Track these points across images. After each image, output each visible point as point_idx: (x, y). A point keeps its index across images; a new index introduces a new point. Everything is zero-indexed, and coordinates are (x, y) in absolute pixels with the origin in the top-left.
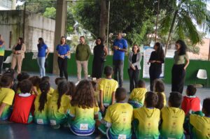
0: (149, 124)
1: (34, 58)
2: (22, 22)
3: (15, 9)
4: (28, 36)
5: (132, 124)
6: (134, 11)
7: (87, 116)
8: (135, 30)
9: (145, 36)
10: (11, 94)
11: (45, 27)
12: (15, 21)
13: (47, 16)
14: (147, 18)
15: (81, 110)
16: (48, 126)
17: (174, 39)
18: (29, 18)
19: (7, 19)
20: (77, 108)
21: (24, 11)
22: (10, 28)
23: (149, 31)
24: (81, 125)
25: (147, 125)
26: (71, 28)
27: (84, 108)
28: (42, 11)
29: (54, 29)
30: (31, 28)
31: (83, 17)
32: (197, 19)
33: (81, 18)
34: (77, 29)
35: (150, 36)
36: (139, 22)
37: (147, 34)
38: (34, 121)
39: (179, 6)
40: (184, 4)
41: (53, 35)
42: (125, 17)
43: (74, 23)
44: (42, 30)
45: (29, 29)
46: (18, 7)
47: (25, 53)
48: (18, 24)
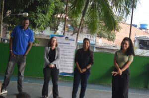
17: (87, 23)
23: (57, 10)
35: (59, 16)
37: (54, 14)
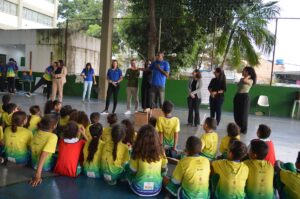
0: (234, 183)
1: (77, 81)
2: (64, 42)
3: (56, 27)
4: (70, 58)
5: (210, 181)
6: (185, 29)
7: (152, 172)
8: (185, 50)
9: (197, 57)
10: (54, 139)
11: (89, 47)
12: (57, 41)
13: (90, 35)
14: (200, 37)
15: (146, 164)
16: (100, 180)
18: (72, 37)
19: (48, 38)
20: (140, 161)
21: (67, 30)
22: (51, 49)
23: (200, 50)
24: (146, 184)
25: (231, 184)
26: (116, 47)
27: (149, 162)
28: (85, 29)
29: (98, 49)
30: (73, 49)
31: (129, 35)
32: (255, 38)
33: (127, 36)
34: (122, 48)
35: (201, 55)
36: (190, 41)
37: (198, 53)
38: (83, 173)
39: (236, 24)
40: (241, 22)
41: (97, 56)
42: (176, 36)
43: (119, 41)
44: (86, 50)
45: (72, 50)
46: (59, 24)
47: (67, 77)
48: (60, 44)
